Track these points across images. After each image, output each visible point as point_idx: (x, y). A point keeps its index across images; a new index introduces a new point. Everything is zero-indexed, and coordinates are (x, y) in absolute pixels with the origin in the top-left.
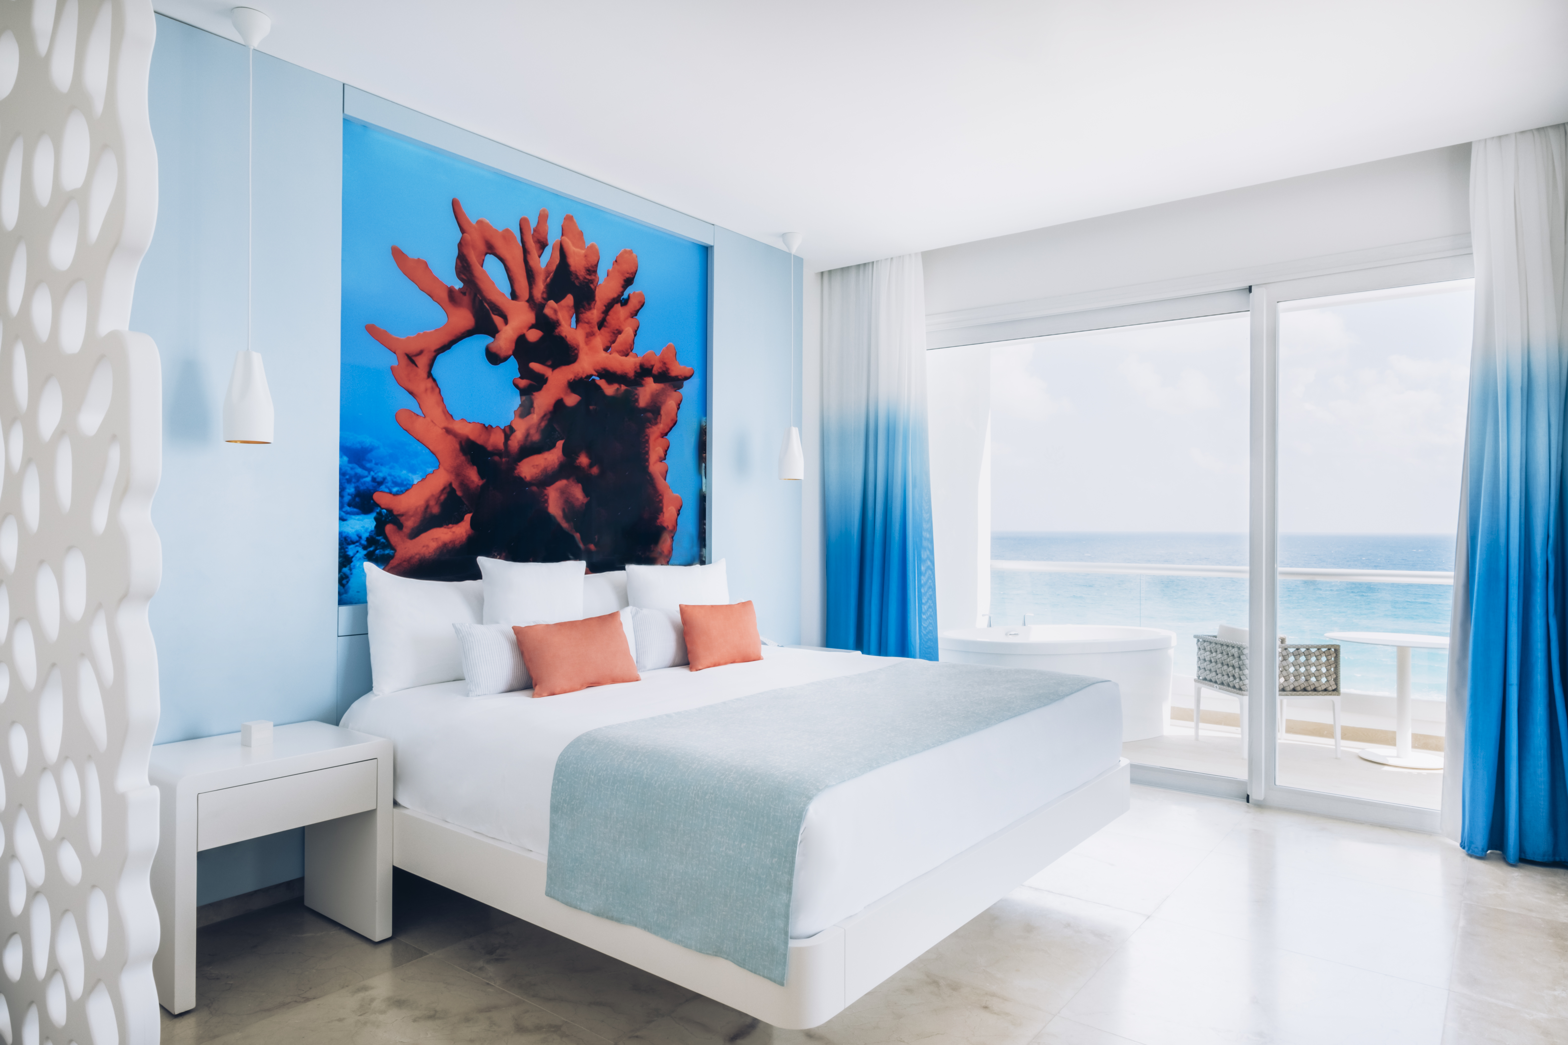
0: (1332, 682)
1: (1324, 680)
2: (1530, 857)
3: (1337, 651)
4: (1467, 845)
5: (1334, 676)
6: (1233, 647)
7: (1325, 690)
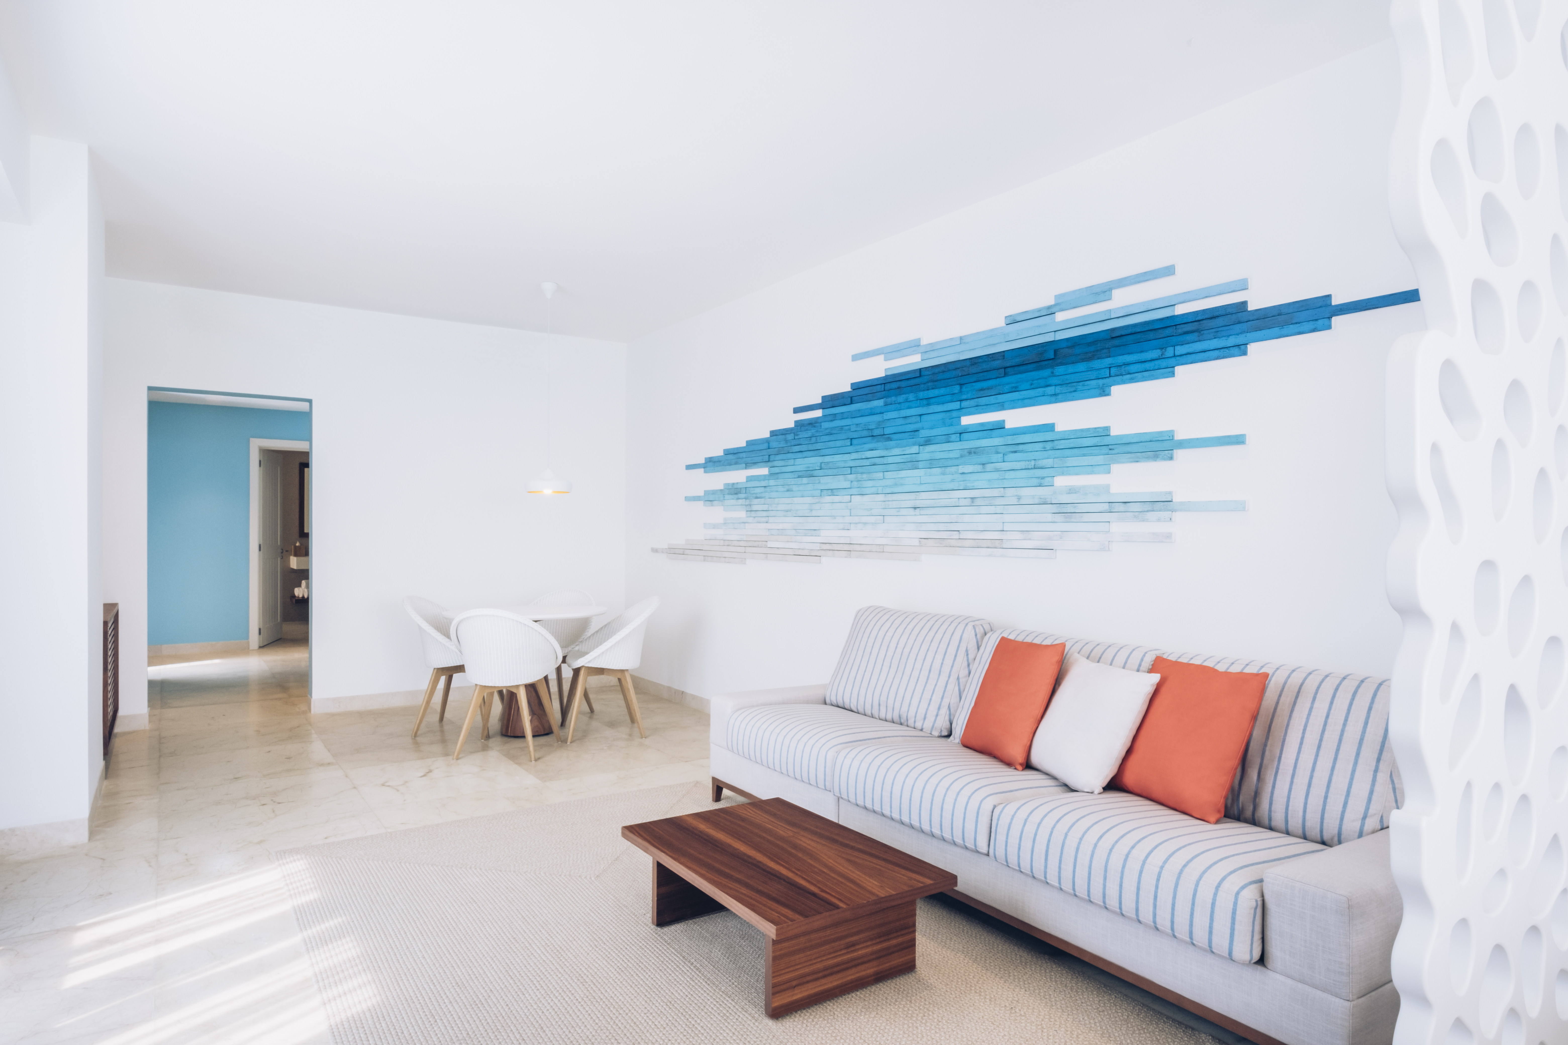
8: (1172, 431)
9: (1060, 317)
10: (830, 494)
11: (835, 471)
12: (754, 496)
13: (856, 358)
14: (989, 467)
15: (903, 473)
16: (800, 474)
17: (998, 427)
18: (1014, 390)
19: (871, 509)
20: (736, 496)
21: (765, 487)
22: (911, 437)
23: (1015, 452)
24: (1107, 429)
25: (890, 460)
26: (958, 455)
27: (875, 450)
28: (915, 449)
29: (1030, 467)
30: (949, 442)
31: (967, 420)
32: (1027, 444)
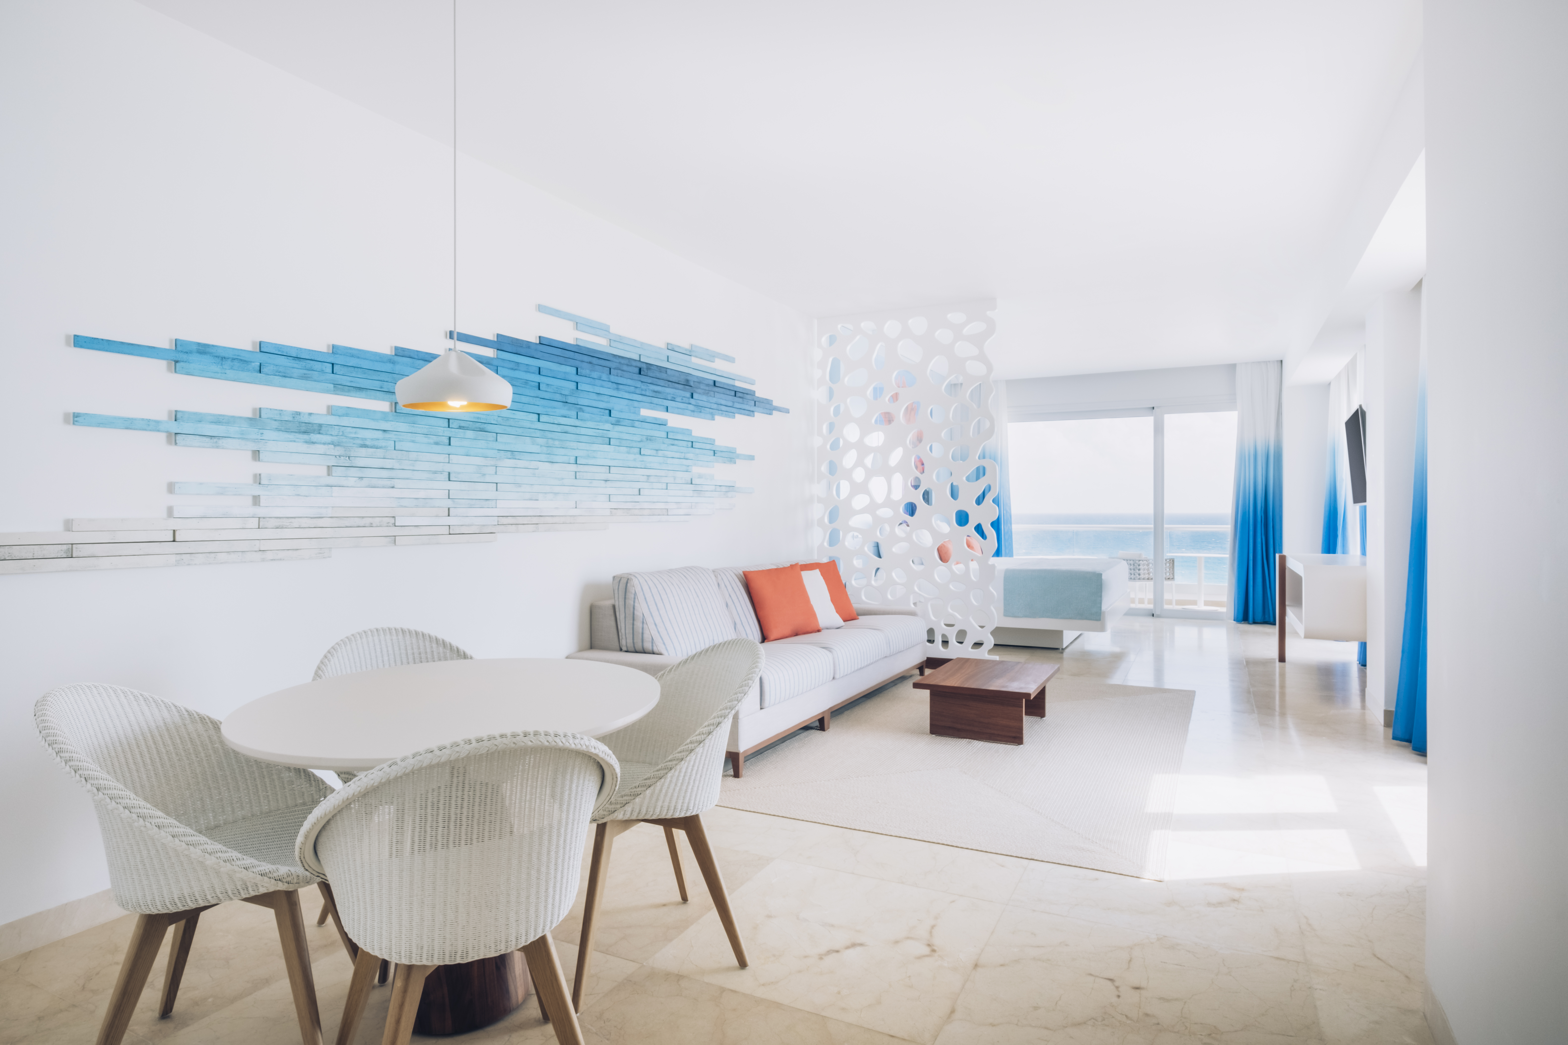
0: (1171, 575)
1: (1168, 574)
2: (1256, 621)
3: (1173, 561)
4: (1237, 620)
5: (1172, 572)
6: (1130, 560)
7: (1169, 579)
8: (736, 448)
9: (694, 360)
10: (510, 457)
11: (520, 431)
12: (360, 442)
13: (541, 308)
14: (660, 453)
15: (595, 447)
16: (463, 424)
17: (662, 424)
18: (673, 399)
19: (563, 479)
20: (306, 437)
21: (384, 431)
22: (602, 414)
23: (673, 445)
24: (714, 440)
25: (583, 431)
26: (639, 440)
27: (569, 417)
28: (608, 426)
29: (682, 457)
30: (633, 427)
31: (645, 413)
32: (679, 441)
